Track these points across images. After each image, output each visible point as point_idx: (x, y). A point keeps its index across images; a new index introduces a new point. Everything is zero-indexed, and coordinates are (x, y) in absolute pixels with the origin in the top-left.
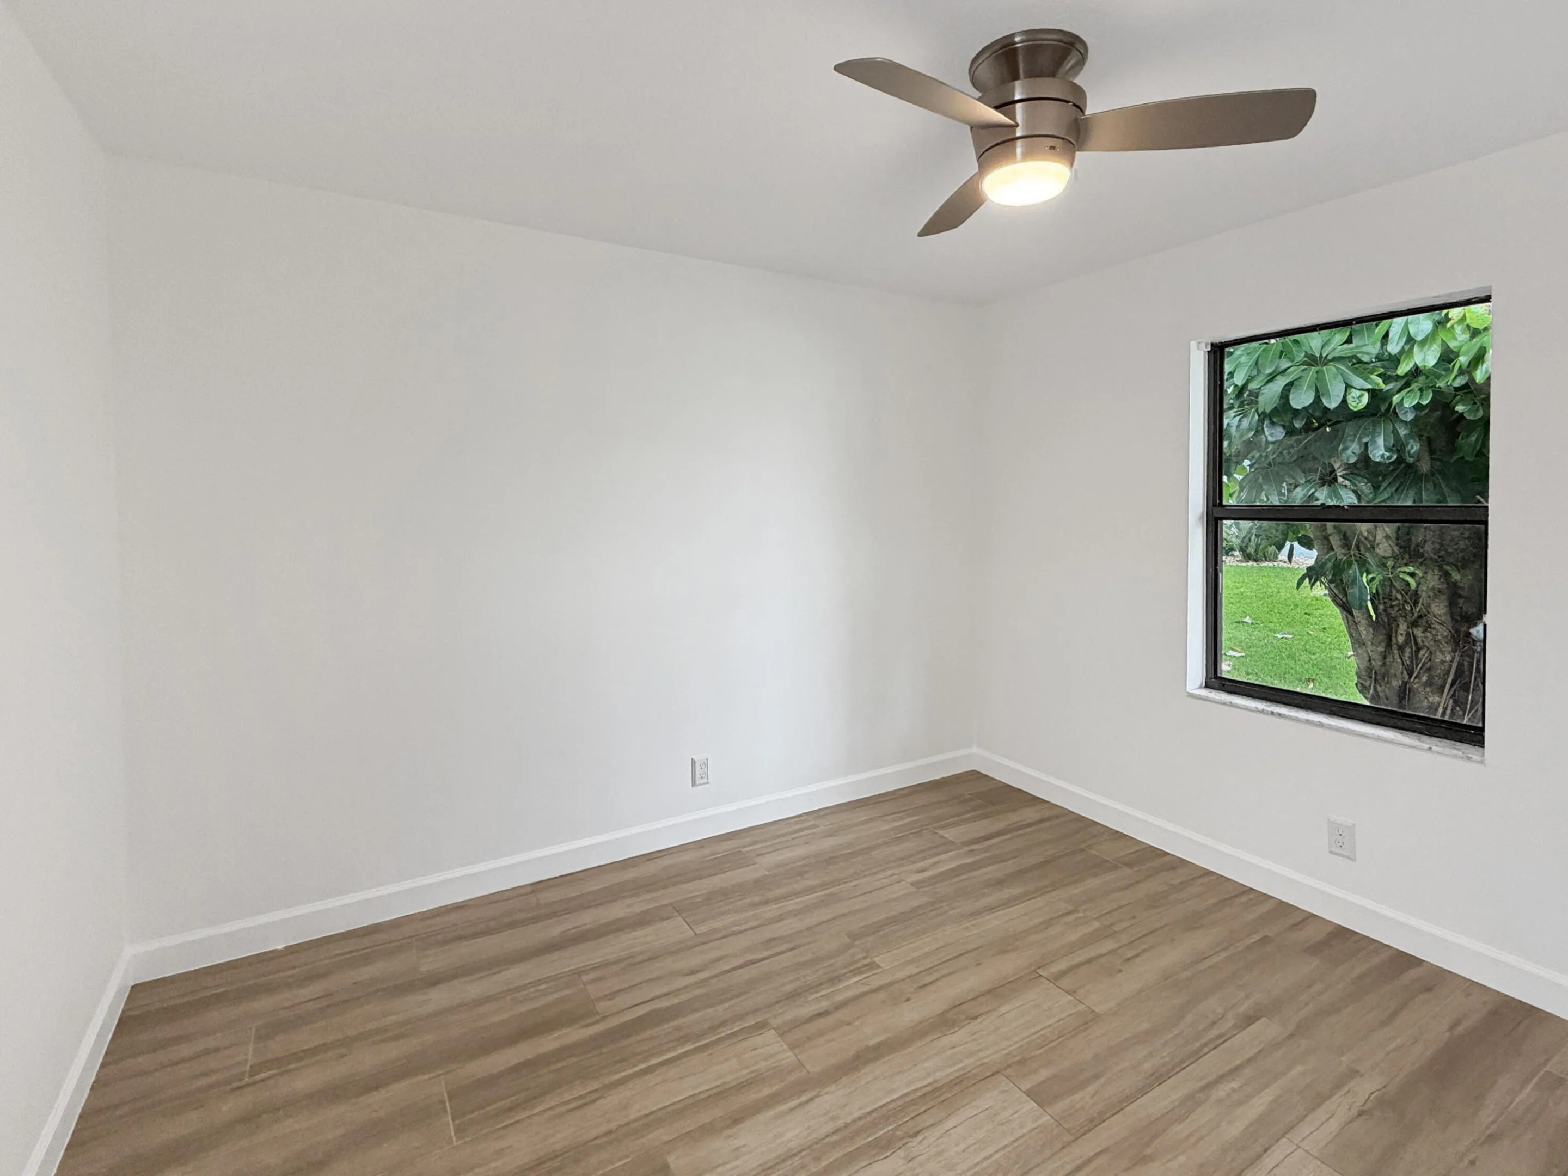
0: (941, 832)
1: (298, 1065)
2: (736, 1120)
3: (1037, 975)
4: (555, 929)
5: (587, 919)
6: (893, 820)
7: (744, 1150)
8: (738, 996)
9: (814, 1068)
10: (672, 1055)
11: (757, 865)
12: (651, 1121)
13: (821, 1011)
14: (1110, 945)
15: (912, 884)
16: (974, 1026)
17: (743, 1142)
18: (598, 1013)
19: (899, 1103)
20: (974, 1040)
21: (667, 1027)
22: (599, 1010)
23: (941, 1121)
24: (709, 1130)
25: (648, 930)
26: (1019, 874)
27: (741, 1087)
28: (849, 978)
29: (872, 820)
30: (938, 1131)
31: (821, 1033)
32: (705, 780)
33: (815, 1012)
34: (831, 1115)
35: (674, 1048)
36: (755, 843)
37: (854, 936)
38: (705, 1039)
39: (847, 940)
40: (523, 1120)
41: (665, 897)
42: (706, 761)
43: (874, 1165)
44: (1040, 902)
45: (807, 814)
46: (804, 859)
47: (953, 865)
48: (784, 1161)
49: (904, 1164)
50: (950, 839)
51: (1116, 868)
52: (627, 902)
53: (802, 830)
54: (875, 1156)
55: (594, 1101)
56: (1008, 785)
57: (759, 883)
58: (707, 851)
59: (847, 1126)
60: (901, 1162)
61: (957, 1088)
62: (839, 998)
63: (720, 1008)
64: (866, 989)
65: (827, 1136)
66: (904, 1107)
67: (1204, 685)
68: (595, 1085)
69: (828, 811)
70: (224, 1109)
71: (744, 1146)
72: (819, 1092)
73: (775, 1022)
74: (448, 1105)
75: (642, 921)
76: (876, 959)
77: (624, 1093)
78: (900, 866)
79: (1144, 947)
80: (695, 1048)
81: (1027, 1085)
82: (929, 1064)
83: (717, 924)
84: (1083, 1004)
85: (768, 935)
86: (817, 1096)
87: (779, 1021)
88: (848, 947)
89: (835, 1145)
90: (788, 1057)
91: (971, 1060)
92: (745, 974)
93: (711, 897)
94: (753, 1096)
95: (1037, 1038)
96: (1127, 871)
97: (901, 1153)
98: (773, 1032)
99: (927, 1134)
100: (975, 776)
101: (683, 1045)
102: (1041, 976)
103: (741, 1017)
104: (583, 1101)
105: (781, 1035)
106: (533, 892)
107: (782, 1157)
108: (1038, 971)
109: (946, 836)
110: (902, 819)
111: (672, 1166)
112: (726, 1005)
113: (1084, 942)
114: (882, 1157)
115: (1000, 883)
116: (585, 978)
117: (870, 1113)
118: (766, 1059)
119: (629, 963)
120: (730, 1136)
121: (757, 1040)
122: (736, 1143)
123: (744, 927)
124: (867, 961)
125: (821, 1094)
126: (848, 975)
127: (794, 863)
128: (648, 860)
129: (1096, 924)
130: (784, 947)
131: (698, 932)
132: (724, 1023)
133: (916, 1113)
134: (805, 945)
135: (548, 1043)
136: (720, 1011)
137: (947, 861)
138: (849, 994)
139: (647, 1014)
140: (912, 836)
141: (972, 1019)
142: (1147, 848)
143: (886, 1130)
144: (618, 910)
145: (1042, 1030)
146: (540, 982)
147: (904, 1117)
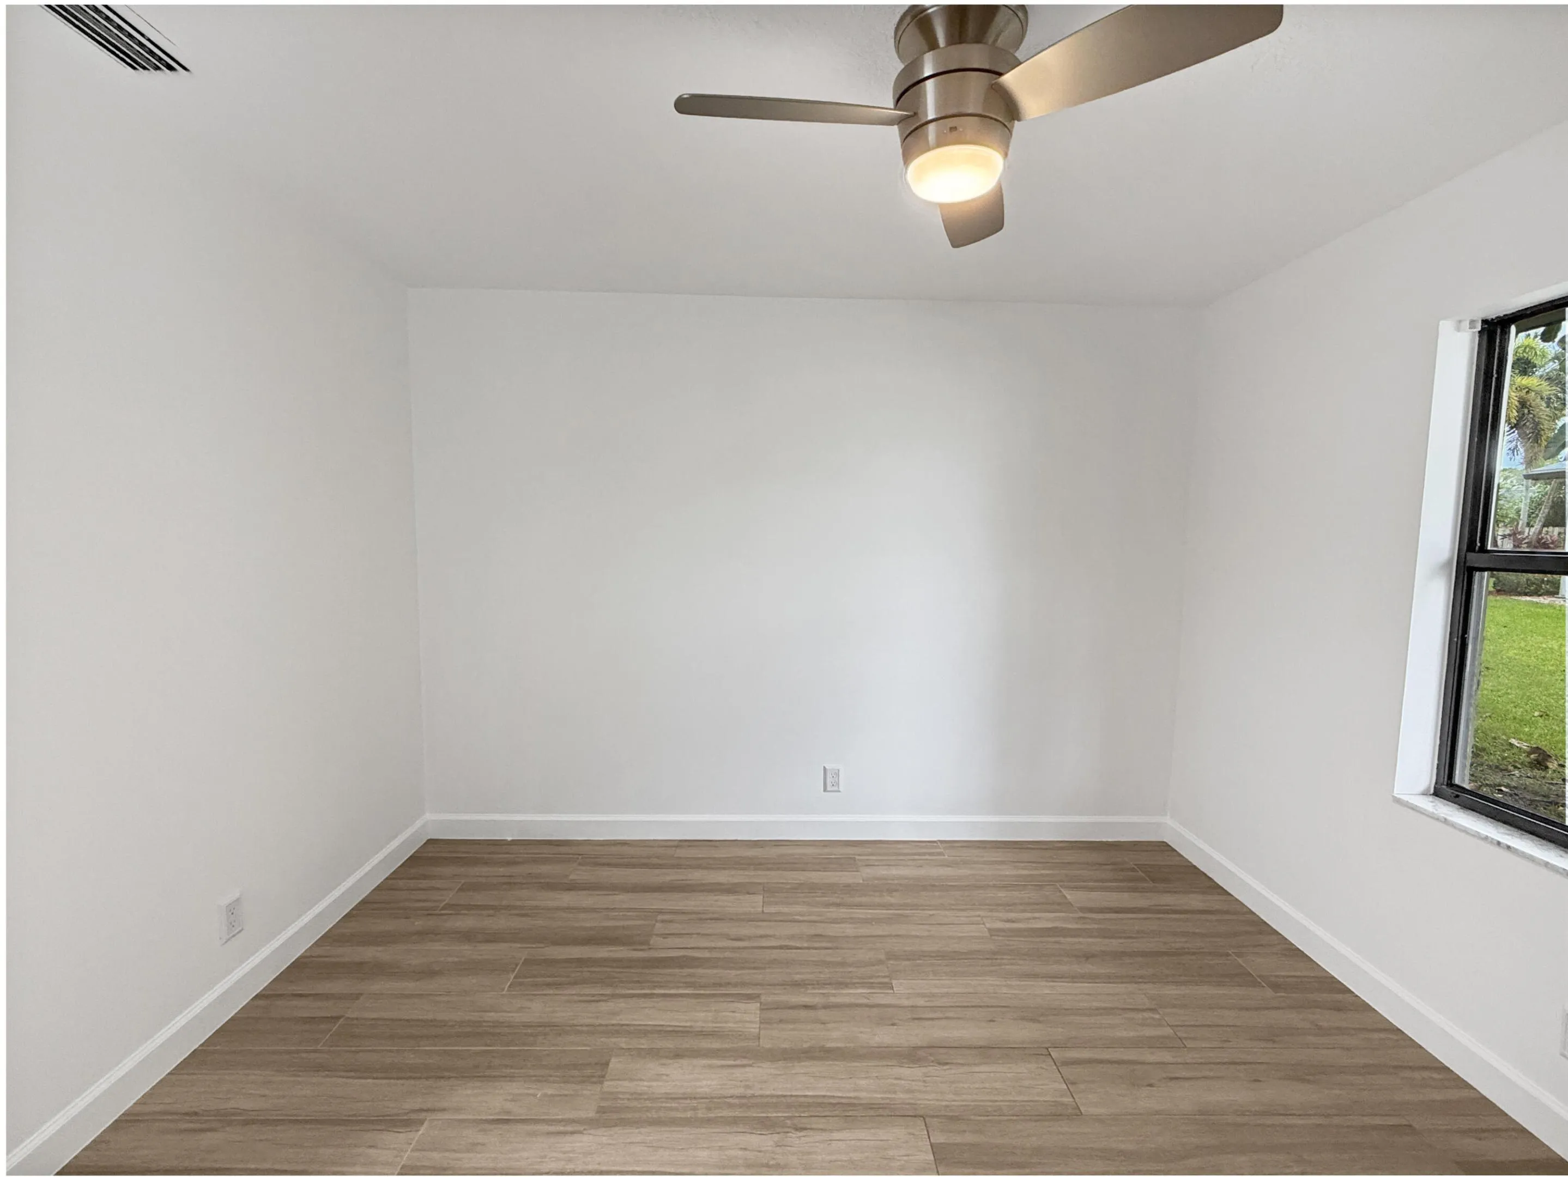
0: (1065, 892)
1: (466, 912)
2: (678, 1055)
3: (1048, 1053)
4: (670, 876)
5: (696, 876)
6: (1023, 869)
7: (665, 1077)
8: (754, 968)
9: (766, 1044)
10: (672, 991)
11: (859, 873)
12: (620, 1030)
13: (809, 1004)
14: (1166, 1056)
15: (989, 930)
16: (933, 1070)
17: (668, 1073)
18: (649, 945)
19: (811, 1100)
20: (924, 1081)
21: (686, 971)
22: (652, 942)
23: (831, 1131)
24: (654, 1053)
25: (731, 898)
26: (1118, 955)
27: (703, 1034)
28: (856, 988)
29: (1002, 862)
30: (825, 1136)
31: (794, 1021)
32: (835, 788)
33: (804, 1004)
34: (747, 1083)
35: (678, 988)
36: (872, 854)
37: (891, 956)
38: (705, 990)
39: (882, 957)
40: (550, 994)
41: (761, 877)
42: (837, 771)
43: (748, 1136)
44: (1121, 988)
45: (941, 842)
46: (906, 879)
47: (1050, 925)
48: (686, 1099)
49: (771, 1146)
50: (1070, 900)
51: (1255, 984)
52: (733, 872)
53: (924, 854)
54: (754, 1128)
55: (598, 1001)
56: (1195, 867)
57: (849, 889)
58: (826, 850)
59: (753, 1096)
60: (771, 1143)
61: (872, 1113)
62: (833, 1000)
63: (734, 972)
64: (865, 1001)
65: (731, 1097)
66: (809, 1105)
67: (1432, 791)
68: (608, 991)
69: (965, 844)
70: (416, 923)
71: (667, 1075)
72: (753, 1063)
73: (763, 998)
74: (518, 967)
75: (731, 889)
76: (894, 982)
77: (621, 1004)
78: (991, 911)
79: (1208, 1073)
80: (692, 994)
81: (939, 1138)
82: (863, 1083)
83: (785, 909)
84: (1074, 1098)
85: (819, 932)
86: (750, 1066)
87: (770, 999)
88: (880, 962)
89: (730, 1106)
90: (753, 1028)
91: (907, 1096)
92: (775, 954)
93: (798, 887)
94: (705, 1044)
95: (990, 1106)
96: (1269, 993)
97: (776, 1137)
98: (759, 1005)
99: (811, 1133)
100: (1164, 848)
101: (687, 987)
102: (1050, 1055)
103: (743, 984)
104: (593, 998)
105: (761, 1010)
106: (677, 847)
107: (686, 1096)
108: (1049, 1049)
109: (1068, 897)
110: (1036, 869)
111: (611, 1065)
112: (739, 972)
113: (1137, 1043)
114: (759, 1132)
115: (1088, 957)
116: (660, 917)
117: (778, 1096)
118: (736, 1022)
119: (700, 917)
120: (664, 1064)
121: (742, 1006)
122: (663, 1070)
123: (805, 918)
124: (886, 980)
125: (754, 1065)
126: (857, 985)
127: (893, 880)
128: (775, 845)
129: (1168, 1031)
130: (824, 945)
131: (765, 911)
132: (728, 984)
133: (817, 1114)
134: (844, 949)
135: (603, 952)
136: (732, 974)
137: (1045, 920)
138: (847, 1000)
139: (678, 958)
140: (1030, 887)
141: (940, 1064)
142: (1326, 977)
143: (780, 1115)
144: (722, 877)
145: (1002, 1101)
146: (629, 910)
147: (804, 1112)
